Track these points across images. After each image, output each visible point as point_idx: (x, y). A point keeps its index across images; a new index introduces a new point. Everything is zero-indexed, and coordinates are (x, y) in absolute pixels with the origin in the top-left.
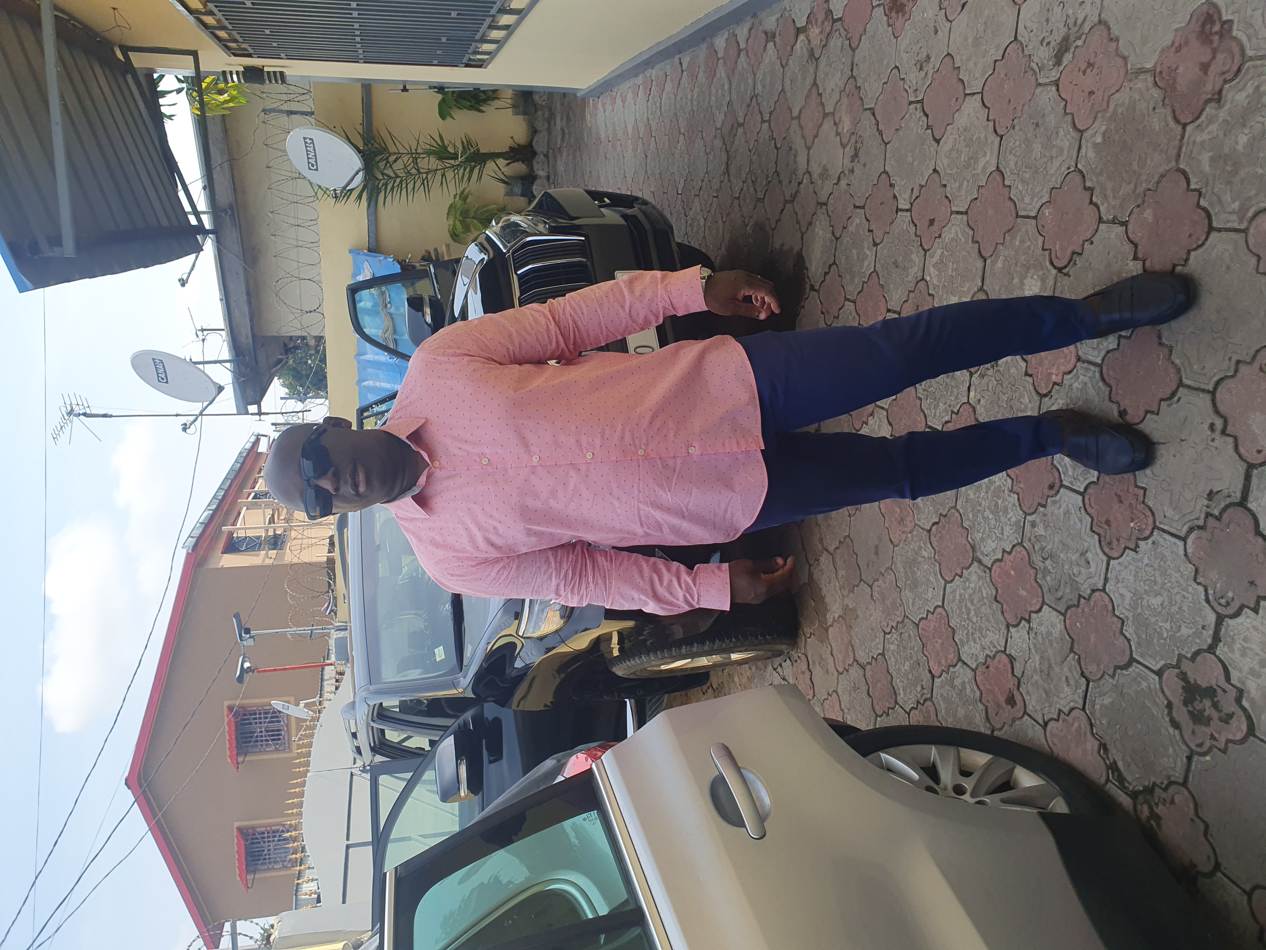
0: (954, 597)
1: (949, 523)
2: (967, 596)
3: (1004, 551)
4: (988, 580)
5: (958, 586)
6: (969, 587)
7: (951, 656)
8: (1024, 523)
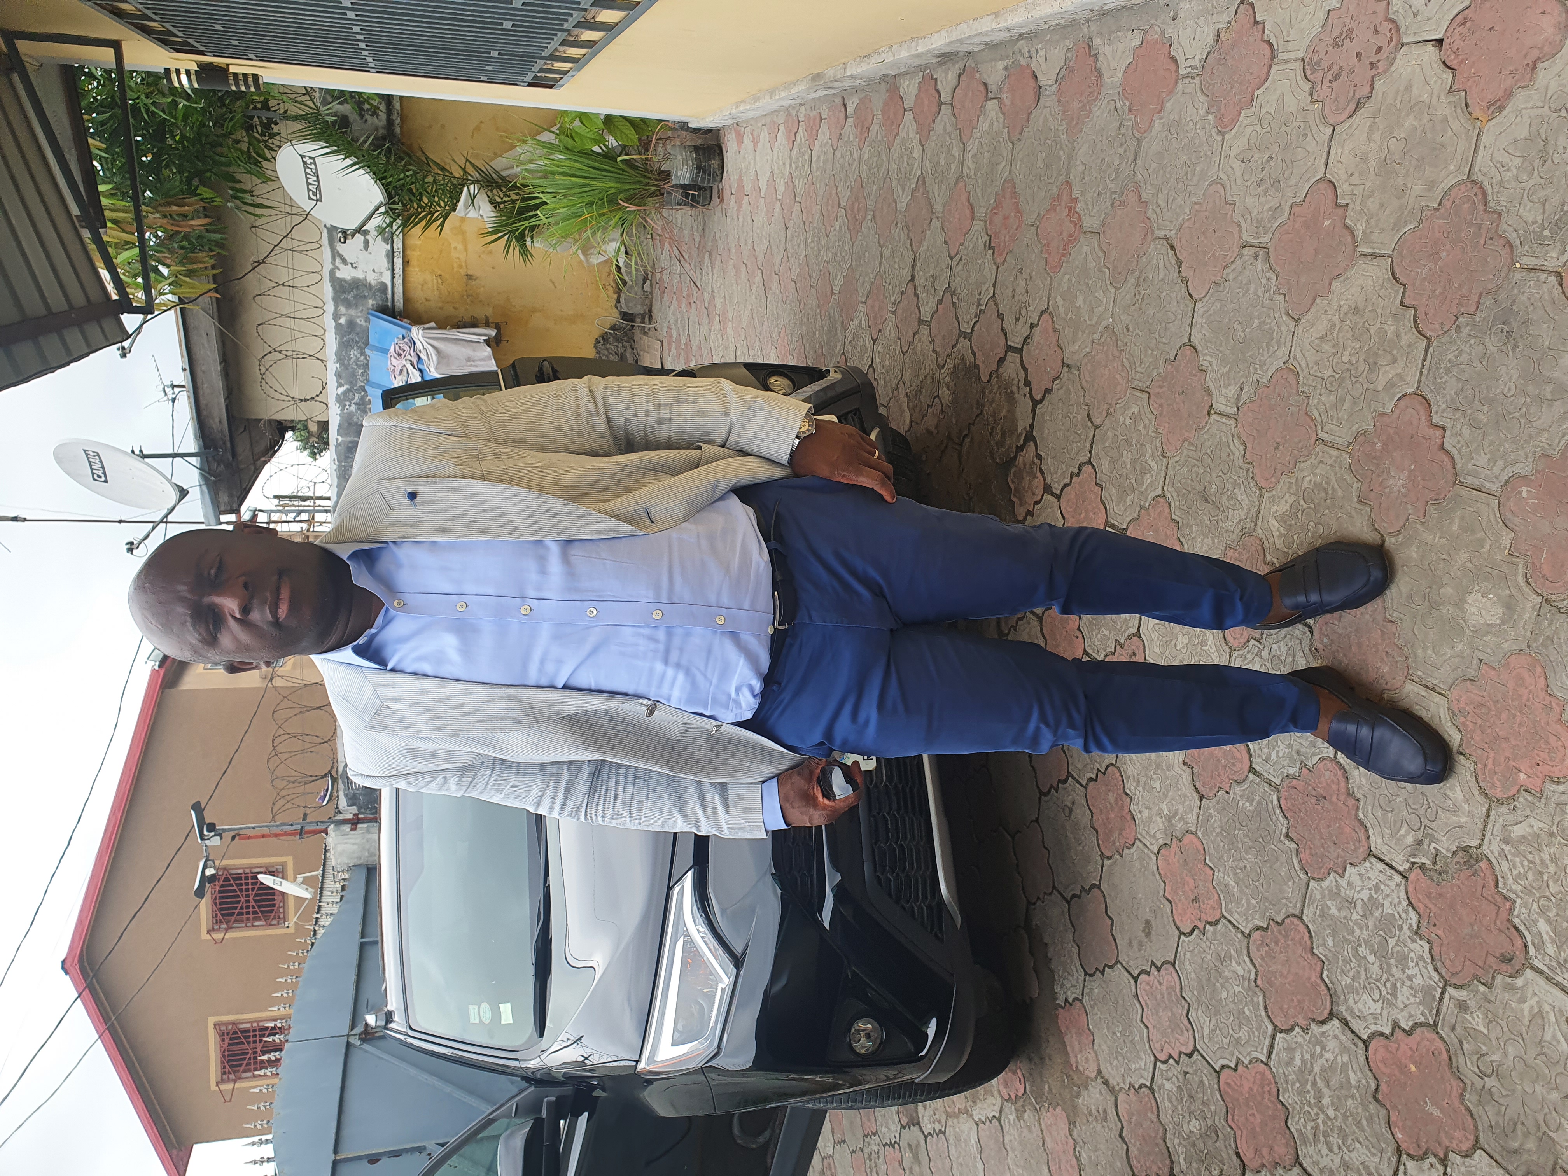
0: (1292, 1059)
1: (1286, 937)
2: (1317, 1069)
3: (1396, 1025)
4: (1362, 1059)
5: (1301, 1045)
6: (1321, 1056)
7: (1282, 1150)
8: (1442, 994)
